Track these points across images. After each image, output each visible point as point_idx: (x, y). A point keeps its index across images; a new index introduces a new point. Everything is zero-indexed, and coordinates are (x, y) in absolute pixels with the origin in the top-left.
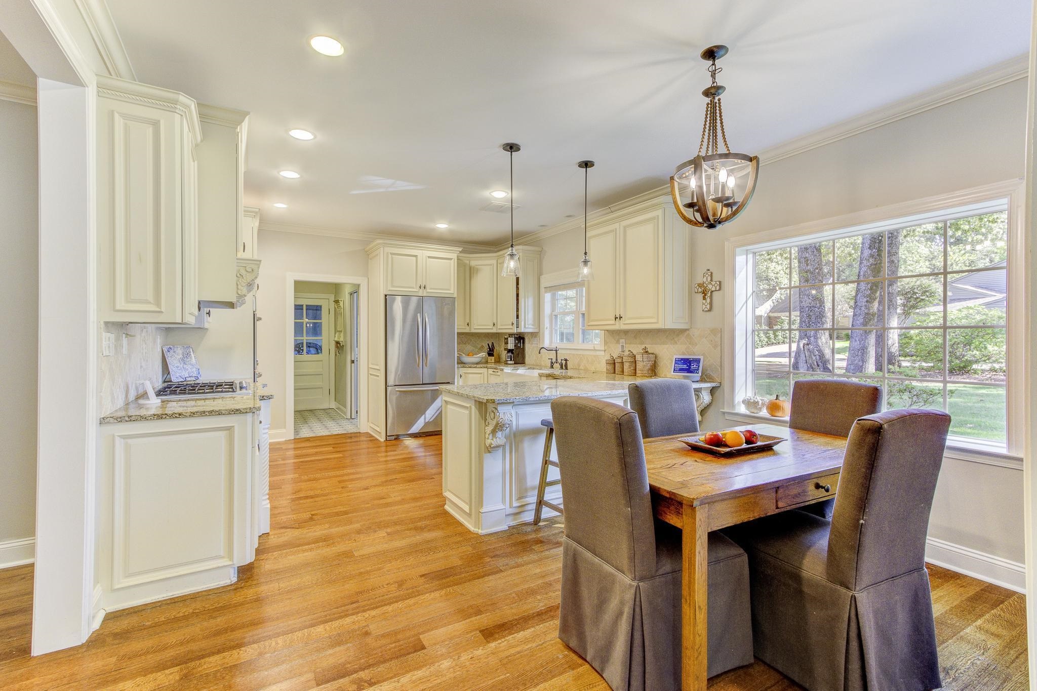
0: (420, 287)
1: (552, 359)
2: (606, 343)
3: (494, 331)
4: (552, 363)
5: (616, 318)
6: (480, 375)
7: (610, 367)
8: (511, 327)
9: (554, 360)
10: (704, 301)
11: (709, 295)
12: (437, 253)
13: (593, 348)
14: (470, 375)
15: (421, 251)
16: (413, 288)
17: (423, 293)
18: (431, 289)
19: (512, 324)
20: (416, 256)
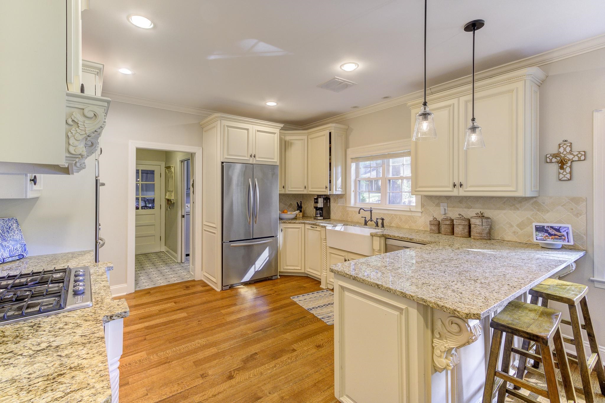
0: (251, 156)
1: (365, 218)
2: (423, 206)
3: (305, 192)
4: (365, 221)
5: (455, 186)
6: (298, 230)
7: (434, 228)
8: (324, 190)
9: (368, 218)
10: (561, 171)
11: (569, 164)
12: (265, 128)
13: (409, 210)
14: (290, 230)
15: (252, 126)
16: (245, 156)
17: (253, 160)
18: (259, 158)
19: (326, 188)
20: (248, 130)
